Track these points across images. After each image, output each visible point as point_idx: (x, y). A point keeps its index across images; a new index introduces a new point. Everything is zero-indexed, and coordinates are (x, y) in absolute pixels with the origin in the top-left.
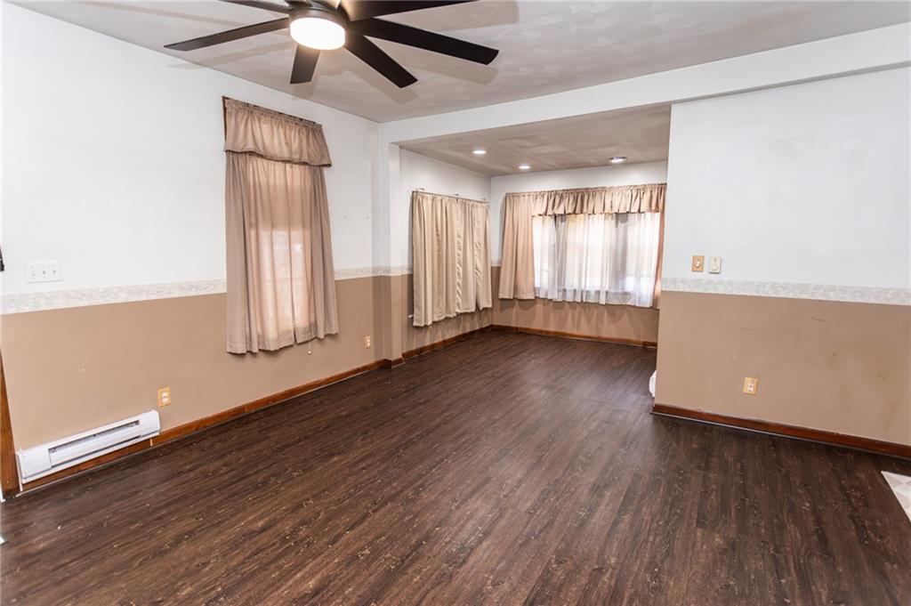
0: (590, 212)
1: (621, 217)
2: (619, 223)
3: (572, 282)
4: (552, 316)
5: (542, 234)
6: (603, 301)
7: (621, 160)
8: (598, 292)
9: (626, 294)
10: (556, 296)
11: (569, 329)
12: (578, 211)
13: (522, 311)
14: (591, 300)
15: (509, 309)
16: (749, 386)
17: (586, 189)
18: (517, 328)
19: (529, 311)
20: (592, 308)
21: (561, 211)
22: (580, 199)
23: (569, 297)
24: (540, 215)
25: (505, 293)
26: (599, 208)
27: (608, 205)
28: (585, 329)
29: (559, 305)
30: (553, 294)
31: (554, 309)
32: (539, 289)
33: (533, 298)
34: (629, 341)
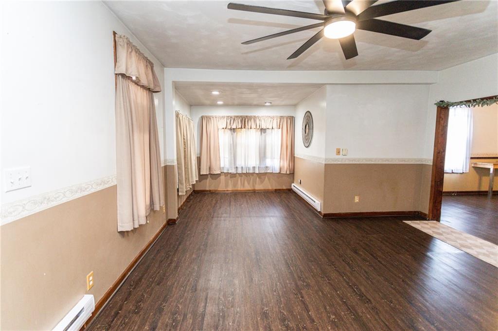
0: (250, 127)
1: (263, 130)
2: (263, 133)
3: (240, 163)
4: (230, 181)
5: (223, 139)
6: (257, 172)
7: (270, 104)
8: (254, 168)
9: (267, 167)
10: (233, 171)
11: (240, 188)
12: (243, 127)
13: (213, 181)
14: (251, 171)
15: (205, 180)
16: (357, 199)
17: (247, 116)
18: (210, 191)
19: (217, 180)
20: (250, 176)
21: (234, 127)
22: (244, 121)
23: (240, 171)
24: (223, 128)
25: (203, 172)
26: (254, 126)
27: (258, 125)
28: (248, 187)
29: (233, 176)
30: (232, 170)
31: (231, 178)
32: (223, 168)
33: (220, 173)
34: (268, 190)
